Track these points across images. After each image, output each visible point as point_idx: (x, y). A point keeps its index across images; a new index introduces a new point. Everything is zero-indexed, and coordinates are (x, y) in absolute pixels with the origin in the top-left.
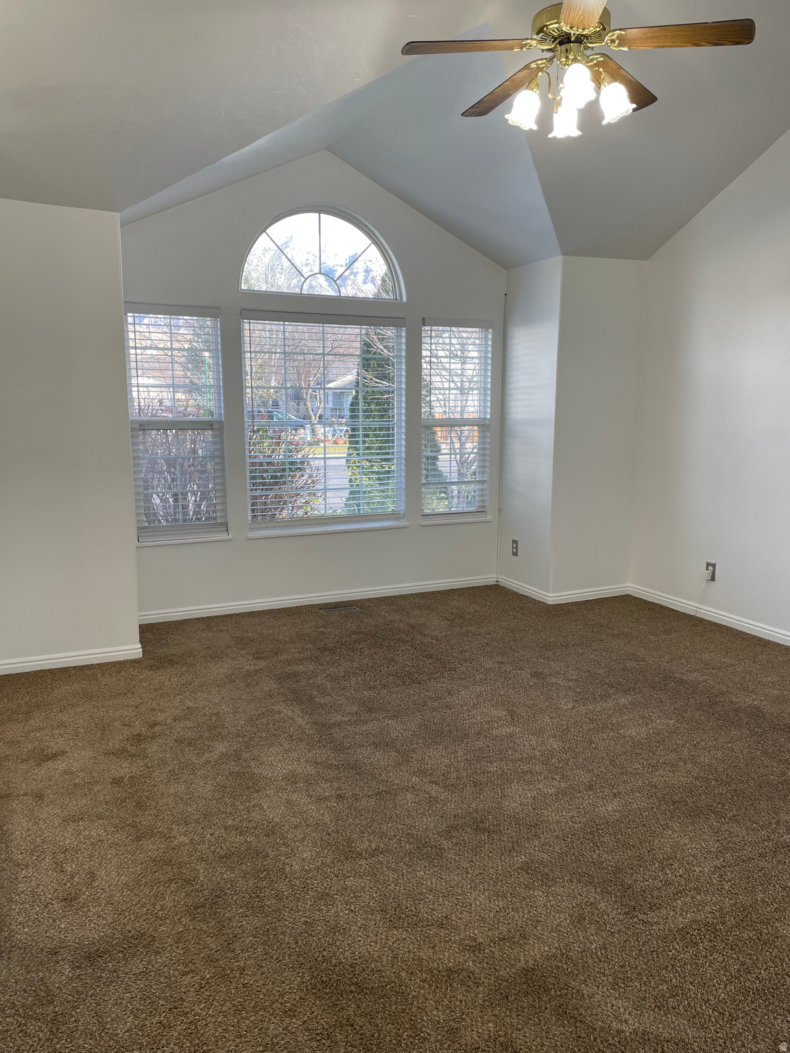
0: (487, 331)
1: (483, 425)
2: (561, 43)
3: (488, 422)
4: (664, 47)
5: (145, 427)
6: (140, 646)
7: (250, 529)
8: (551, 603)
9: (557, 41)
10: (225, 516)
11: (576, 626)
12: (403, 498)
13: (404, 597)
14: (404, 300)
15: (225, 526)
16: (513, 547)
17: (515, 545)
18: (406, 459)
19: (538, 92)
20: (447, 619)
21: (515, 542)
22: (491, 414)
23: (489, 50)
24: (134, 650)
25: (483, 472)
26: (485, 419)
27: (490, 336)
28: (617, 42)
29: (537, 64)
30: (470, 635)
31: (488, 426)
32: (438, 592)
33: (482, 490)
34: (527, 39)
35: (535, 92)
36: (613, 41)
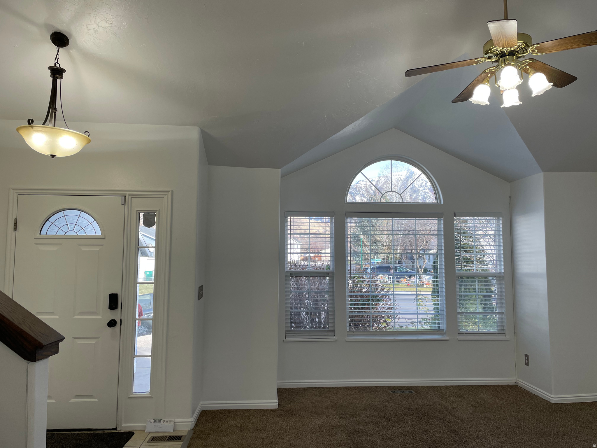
0: (499, 219)
1: (500, 276)
2: (501, 57)
3: (503, 274)
4: (568, 49)
5: (293, 275)
6: (277, 401)
7: (348, 335)
8: (552, 402)
9: (499, 56)
10: (334, 327)
11: (569, 421)
12: (445, 321)
13: (447, 387)
14: (442, 203)
15: (333, 332)
16: (526, 360)
17: (526, 358)
18: (446, 296)
19: (488, 85)
20: (473, 406)
21: (526, 356)
22: (504, 269)
23: (457, 67)
24: (272, 403)
25: (501, 307)
26: (501, 272)
27: (501, 222)
28: (536, 51)
29: (490, 70)
30: (486, 419)
31: (503, 277)
32: (472, 386)
33: (502, 318)
34: (478, 58)
35: (487, 85)
36: (533, 51)
